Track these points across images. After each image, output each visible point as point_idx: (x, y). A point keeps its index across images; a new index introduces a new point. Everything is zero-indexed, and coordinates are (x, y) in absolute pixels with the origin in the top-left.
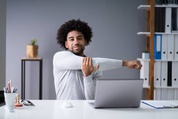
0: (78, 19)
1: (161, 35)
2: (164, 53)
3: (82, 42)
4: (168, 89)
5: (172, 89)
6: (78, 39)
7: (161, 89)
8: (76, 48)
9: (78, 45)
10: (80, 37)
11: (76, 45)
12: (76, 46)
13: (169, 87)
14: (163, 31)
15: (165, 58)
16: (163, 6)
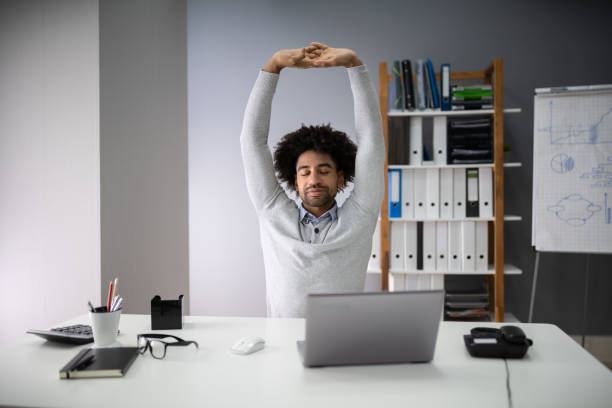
0: (326, 124)
1: (400, 171)
2: (407, 204)
3: (329, 180)
4: (418, 275)
5: (423, 275)
6: (319, 172)
7: (405, 275)
8: (312, 194)
9: (317, 186)
10: (323, 169)
11: (314, 186)
12: (313, 189)
13: (420, 272)
14: (406, 162)
15: (409, 215)
16: (406, 113)
